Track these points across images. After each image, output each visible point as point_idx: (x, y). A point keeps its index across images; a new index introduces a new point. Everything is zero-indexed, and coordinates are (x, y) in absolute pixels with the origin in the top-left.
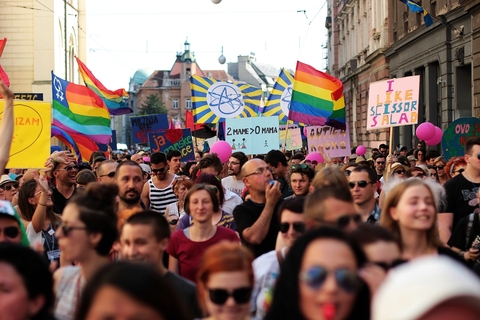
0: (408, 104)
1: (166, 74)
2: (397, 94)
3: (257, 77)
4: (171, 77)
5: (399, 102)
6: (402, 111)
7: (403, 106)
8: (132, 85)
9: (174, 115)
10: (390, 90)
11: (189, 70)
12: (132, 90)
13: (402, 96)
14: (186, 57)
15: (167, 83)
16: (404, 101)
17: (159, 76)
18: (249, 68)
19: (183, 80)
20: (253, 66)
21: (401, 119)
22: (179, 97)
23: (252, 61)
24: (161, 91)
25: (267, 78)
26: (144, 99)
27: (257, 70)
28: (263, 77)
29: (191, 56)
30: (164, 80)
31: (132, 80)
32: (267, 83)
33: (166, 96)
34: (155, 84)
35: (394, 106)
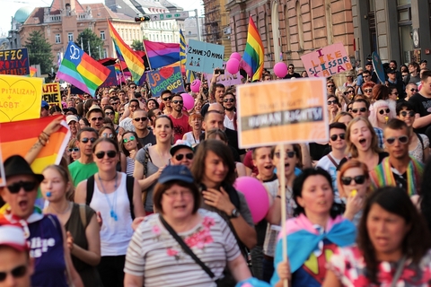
1: (46, 11)
2: (329, 57)
3: (134, 8)
4: (51, 13)
5: (332, 61)
6: (338, 65)
7: (336, 62)
8: (14, 24)
10: (321, 55)
11: (68, 5)
12: (14, 29)
13: (333, 56)
15: (48, 19)
16: (336, 59)
17: (40, 13)
19: (63, 15)
22: (61, 32)
24: (43, 28)
25: (143, 8)
26: (28, 36)
27: (133, 1)
28: (139, 7)
30: (45, 17)
31: (13, 19)
33: (48, 32)
34: (37, 20)
35: (329, 63)
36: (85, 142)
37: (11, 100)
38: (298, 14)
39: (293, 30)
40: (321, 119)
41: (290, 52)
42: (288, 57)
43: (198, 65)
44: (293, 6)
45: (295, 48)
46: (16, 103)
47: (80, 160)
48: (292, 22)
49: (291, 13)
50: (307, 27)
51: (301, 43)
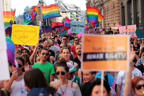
0: (134, 32)
2: (130, 30)
3: (64, 7)
5: (130, 32)
6: (132, 34)
7: (132, 33)
9: (38, 20)
10: (127, 28)
11: (43, 5)
13: (131, 30)
14: (42, 1)
16: (132, 31)
18: (61, 4)
20: (63, 4)
21: (132, 36)
22: (40, 14)
23: (62, 2)
25: (67, 7)
27: (64, 5)
28: (66, 7)
29: (43, 1)
31: (25, 9)
32: (67, 9)
34: (32, 10)
35: (129, 33)
36: (43, 54)
37: (24, 35)
38: (108, 13)
39: (107, 18)
40: (125, 59)
41: (106, 24)
42: (105, 25)
43: (75, 31)
44: (107, 11)
45: (107, 23)
46: (27, 36)
47: (40, 62)
48: (106, 15)
49: (106, 13)
50: (110, 17)
51: (109, 21)
